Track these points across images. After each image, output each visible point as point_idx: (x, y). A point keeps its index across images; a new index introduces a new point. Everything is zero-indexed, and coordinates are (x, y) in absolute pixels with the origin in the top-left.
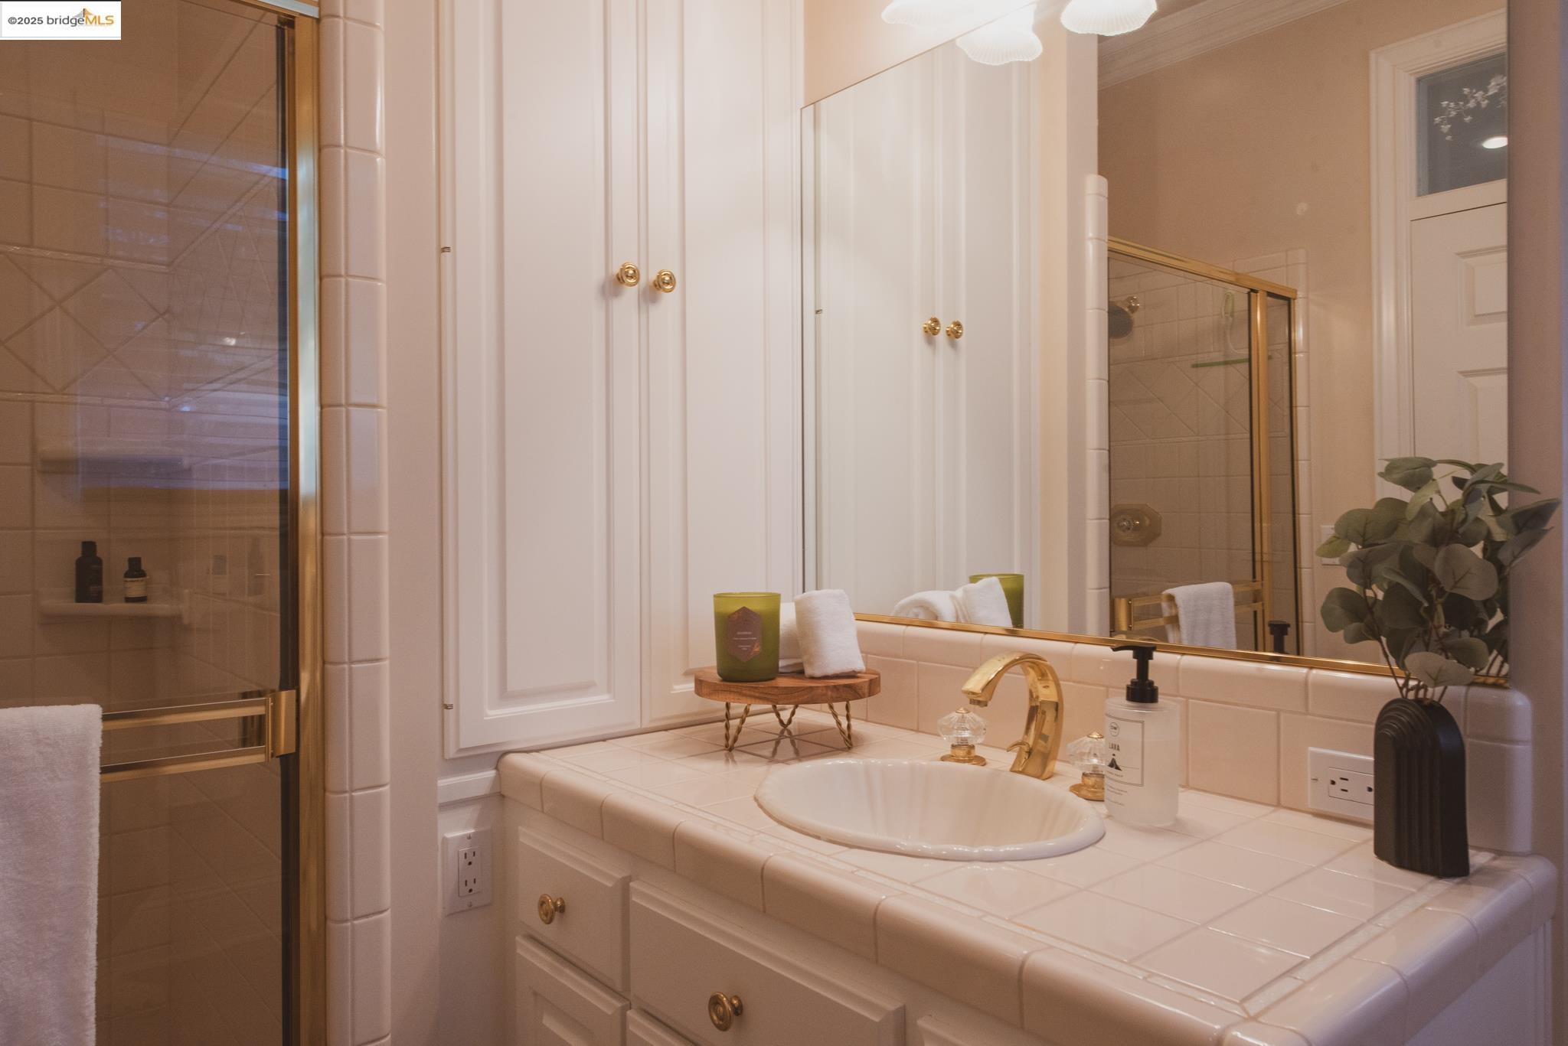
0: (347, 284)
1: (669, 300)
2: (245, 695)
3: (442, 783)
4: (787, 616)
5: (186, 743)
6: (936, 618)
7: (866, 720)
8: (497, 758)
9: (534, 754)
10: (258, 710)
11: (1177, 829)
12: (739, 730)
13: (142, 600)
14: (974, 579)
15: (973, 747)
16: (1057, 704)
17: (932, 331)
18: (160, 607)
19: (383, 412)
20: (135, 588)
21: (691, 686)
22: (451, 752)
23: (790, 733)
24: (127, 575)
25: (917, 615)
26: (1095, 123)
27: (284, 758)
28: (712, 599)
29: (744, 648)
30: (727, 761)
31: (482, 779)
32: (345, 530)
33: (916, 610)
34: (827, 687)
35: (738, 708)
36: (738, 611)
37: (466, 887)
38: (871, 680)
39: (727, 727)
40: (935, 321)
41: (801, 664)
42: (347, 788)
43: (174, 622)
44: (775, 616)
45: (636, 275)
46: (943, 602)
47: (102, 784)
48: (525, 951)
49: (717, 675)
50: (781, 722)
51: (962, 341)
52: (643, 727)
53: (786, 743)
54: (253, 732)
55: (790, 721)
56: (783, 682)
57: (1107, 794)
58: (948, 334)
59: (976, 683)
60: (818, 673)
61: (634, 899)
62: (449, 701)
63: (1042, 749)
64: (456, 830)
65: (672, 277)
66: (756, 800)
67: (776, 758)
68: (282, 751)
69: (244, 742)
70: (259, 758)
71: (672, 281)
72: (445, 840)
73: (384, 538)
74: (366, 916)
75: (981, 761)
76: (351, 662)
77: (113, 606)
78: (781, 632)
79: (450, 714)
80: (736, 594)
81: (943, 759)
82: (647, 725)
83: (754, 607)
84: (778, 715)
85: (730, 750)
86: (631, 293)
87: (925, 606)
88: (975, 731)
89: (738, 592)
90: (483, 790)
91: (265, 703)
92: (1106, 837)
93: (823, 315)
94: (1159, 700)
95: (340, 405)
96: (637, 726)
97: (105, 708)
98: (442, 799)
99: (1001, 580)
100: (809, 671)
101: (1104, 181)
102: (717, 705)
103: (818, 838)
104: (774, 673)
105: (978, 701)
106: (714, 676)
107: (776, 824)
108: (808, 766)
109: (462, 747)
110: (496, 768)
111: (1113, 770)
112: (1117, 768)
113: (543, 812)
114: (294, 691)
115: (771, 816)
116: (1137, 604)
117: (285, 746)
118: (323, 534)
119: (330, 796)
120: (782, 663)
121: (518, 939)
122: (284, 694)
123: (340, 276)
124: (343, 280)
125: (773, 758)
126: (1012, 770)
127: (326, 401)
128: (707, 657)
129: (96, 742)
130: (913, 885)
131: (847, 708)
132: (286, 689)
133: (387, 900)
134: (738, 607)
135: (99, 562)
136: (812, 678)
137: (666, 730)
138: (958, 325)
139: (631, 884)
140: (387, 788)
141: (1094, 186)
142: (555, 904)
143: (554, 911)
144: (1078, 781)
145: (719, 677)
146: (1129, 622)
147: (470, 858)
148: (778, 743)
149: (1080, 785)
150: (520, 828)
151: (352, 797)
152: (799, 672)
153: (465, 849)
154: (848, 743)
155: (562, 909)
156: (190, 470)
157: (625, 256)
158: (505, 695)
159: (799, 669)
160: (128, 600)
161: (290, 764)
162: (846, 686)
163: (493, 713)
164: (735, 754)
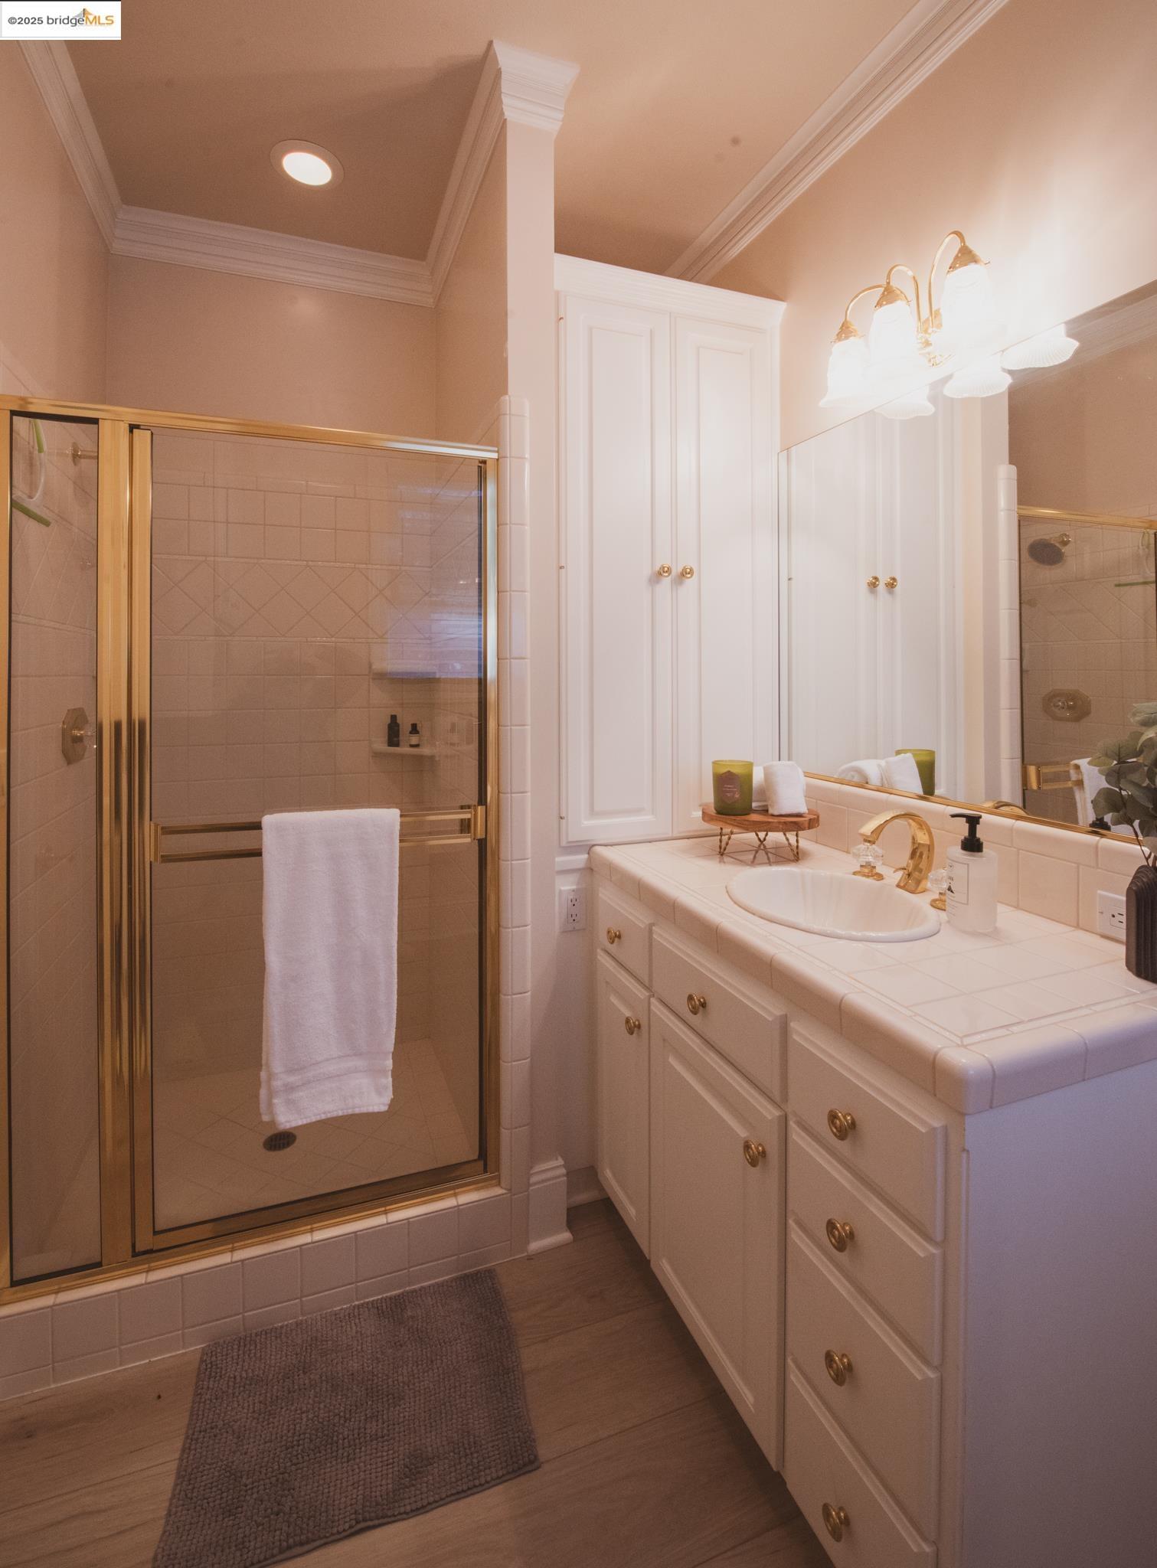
0: (510, 594)
1: (690, 583)
2: (462, 807)
3: (558, 859)
4: (758, 777)
5: (438, 830)
6: (867, 783)
7: (817, 843)
8: (589, 848)
9: (609, 847)
10: (468, 816)
11: (994, 934)
12: (727, 844)
13: (417, 746)
14: (898, 753)
15: (874, 867)
16: (929, 846)
17: (873, 585)
18: (426, 751)
19: (528, 661)
20: (414, 740)
21: (700, 814)
22: (564, 843)
23: (765, 847)
24: (411, 733)
25: (853, 777)
26: (1006, 427)
27: (480, 841)
28: (711, 765)
29: (729, 795)
30: (720, 862)
31: (580, 859)
32: (509, 724)
33: (852, 773)
34: (779, 823)
35: (727, 830)
36: (726, 773)
37: (572, 917)
38: (810, 820)
39: (721, 841)
40: (876, 579)
41: (767, 806)
42: (510, 858)
43: (432, 758)
44: (750, 777)
45: (669, 571)
46: (872, 768)
47: (401, 849)
48: (603, 959)
49: (713, 809)
50: (759, 839)
51: (898, 589)
52: (674, 835)
53: (761, 853)
54: (465, 827)
55: (765, 839)
56: (754, 817)
57: (947, 908)
58: (887, 585)
59: (868, 828)
60: (776, 813)
61: (655, 936)
62: (563, 815)
63: (916, 876)
64: (566, 886)
65: (691, 570)
66: (726, 888)
67: (756, 861)
68: (479, 837)
69: (462, 831)
70: (468, 840)
71: (691, 572)
72: (560, 891)
73: (528, 728)
74: (519, 927)
75: (880, 877)
76: (511, 793)
77: (404, 749)
78: (754, 785)
79: (563, 821)
80: (726, 761)
81: (855, 873)
82: (676, 835)
83: (735, 770)
84: (757, 835)
85: (722, 855)
86: (666, 581)
87: (859, 771)
88: (876, 857)
89: (727, 759)
90: (581, 865)
91: (470, 813)
92: (940, 933)
93: (793, 582)
94: (984, 850)
95: (507, 659)
96: (670, 835)
97: (401, 810)
98: (557, 868)
99: (914, 755)
100: (771, 811)
101: (1014, 468)
102: (714, 828)
103: (754, 914)
104: (749, 810)
105: (869, 840)
106: (712, 811)
107: (732, 903)
108: (775, 869)
109: (570, 840)
110: (588, 853)
111: (949, 892)
112: (952, 891)
113: (611, 881)
114: (484, 807)
115: (731, 898)
116: (1045, 770)
117: (480, 834)
118: (498, 726)
119: (501, 862)
120: (754, 805)
121: (599, 950)
122: (479, 807)
123: (507, 591)
124: (508, 593)
125: (753, 863)
126: (898, 886)
127: (500, 657)
128: (709, 797)
129: (398, 827)
130: (799, 949)
131: (797, 835)
132: (482, 805)
133: (529, 920)
134: (725, 770)
135: (398, 725)
136: (773, 815)
137: (688, 838)
138: (894, 579)
139: (654, 928)
140: (529, 860)
141: (1005, 475)
142: (615, 933)
143: (615, 937)
144: (937, 896)
145: (715, 811)
146: (1039, 783)
147: (574, 901)
148: (757, 852)
149: (937, 900)
150: (600, 889)
151: (511, 864)
152: (765, 811)
153: (572, 897)
154: (796, 856)
155: (619, 937)
156: (439, 679)
157: (663, 560)
158: (593, 813)
159: (764, 808)
160: (412, 746)
161: (482, 844)
162: (792, 822)
163: (586, 823)
164: (726, 859)
